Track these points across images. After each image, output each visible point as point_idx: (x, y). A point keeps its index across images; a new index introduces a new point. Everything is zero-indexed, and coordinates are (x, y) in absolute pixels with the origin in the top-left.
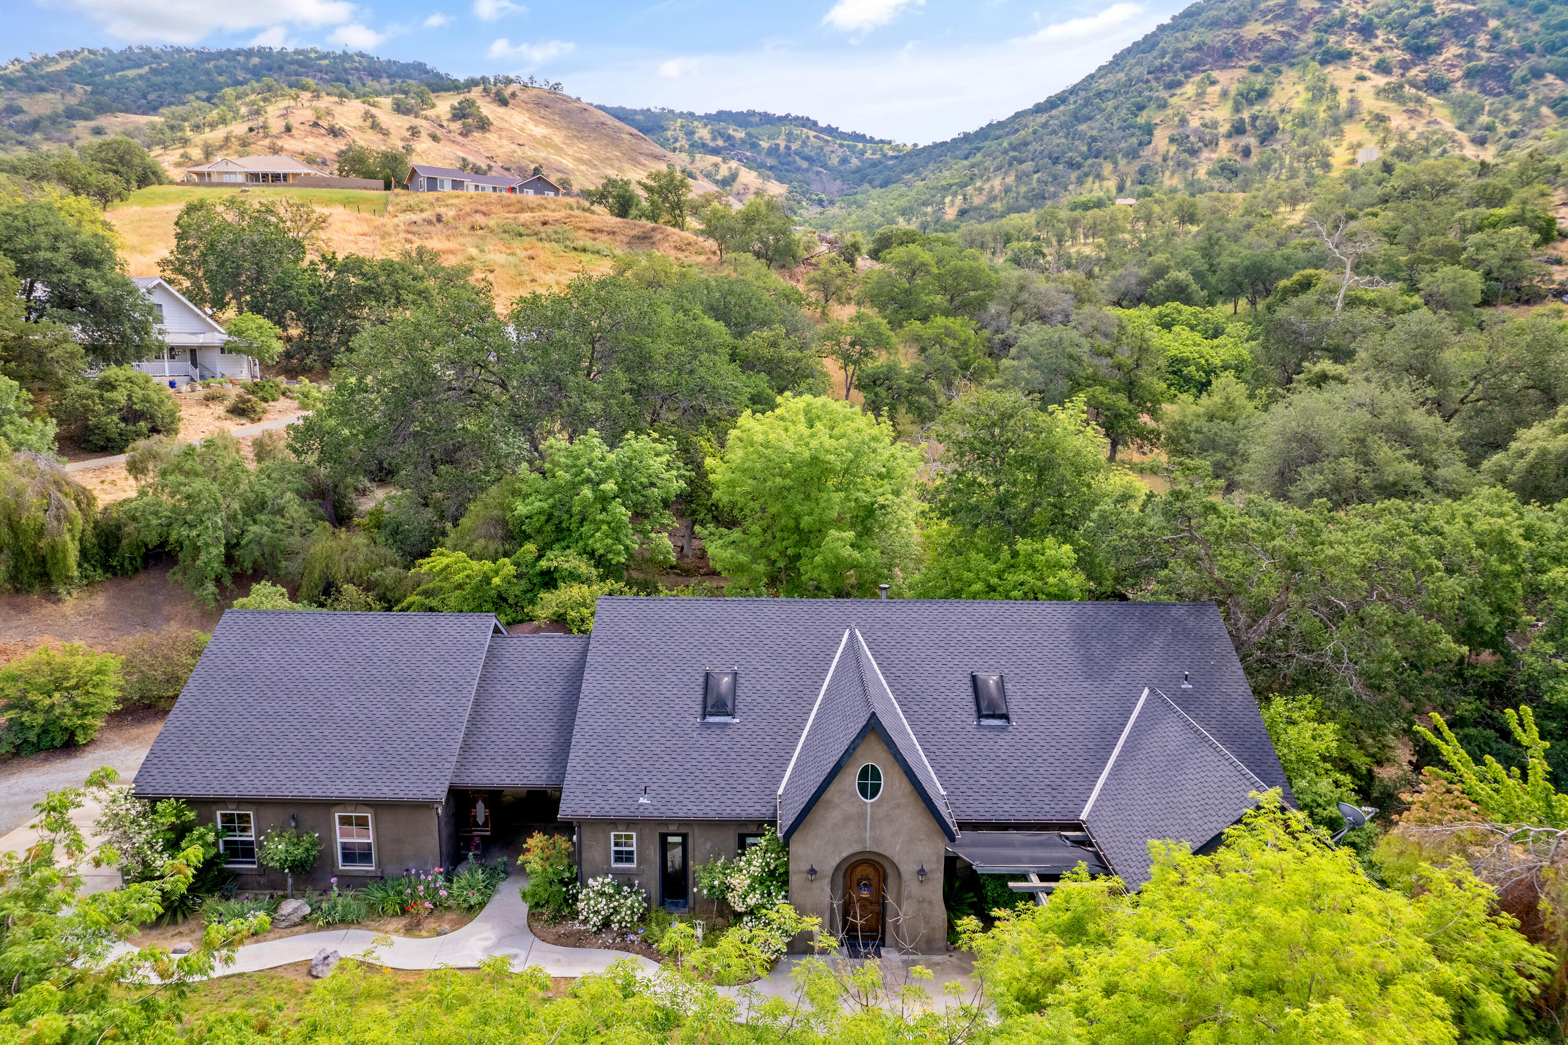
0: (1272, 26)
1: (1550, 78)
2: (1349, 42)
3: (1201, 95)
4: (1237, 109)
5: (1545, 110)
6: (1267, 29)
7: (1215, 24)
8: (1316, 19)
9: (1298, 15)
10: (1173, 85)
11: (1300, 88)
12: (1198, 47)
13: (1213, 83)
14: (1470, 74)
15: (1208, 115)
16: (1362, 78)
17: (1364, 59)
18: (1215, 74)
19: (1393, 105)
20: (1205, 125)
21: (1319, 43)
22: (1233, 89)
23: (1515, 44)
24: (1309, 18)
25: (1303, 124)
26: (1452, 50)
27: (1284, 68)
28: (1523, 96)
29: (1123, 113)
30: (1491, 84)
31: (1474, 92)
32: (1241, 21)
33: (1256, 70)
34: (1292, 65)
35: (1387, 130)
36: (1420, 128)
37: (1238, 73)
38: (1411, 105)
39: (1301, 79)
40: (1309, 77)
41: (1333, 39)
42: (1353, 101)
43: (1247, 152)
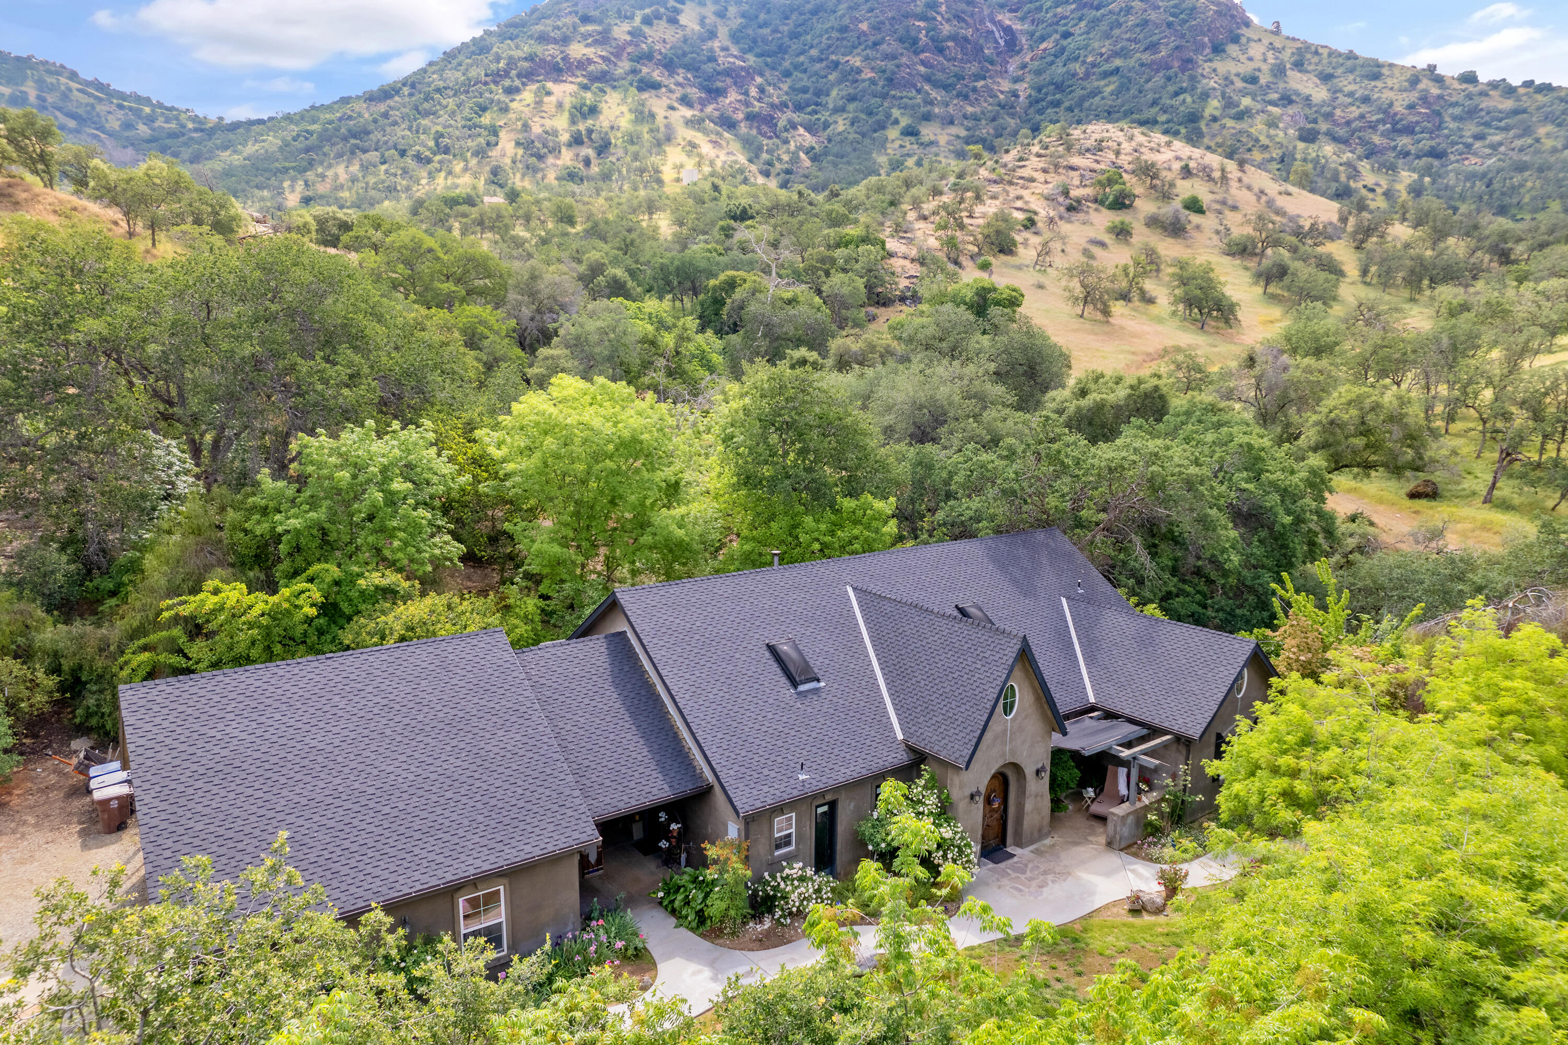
0: (592, 50)
1: (801, 130)
2: (657, 75)
3: (539, 103)
4: (573, 122)
5: (802, 155)
6: (590, 52)
7: (543, 38)
8: (629, 49)
9: (614, 44)
10: (510, 91)
11: (624, 109)
12: (530, 58)
13: (549, 93)
14: (750, 117)
15: (548, 123)
16: (672, 108)
17: (671, 91)
18: (550, 85)
19: (699, 135)
20: (546, 132)
21: (634, 71)
22: (568, 102)
23: (776, 100)
24: (623, 48)
25: (632, 142)
26: (733, 96)
27: (608, 90)
28: (786, 142)
29: (467, 112)
30: (765, 128)
31: (754, 132)
32: (565, 40)
33: (585, 88)
34: (614, 88)
35: (700, 156)
36: (723, 157)
37: (570, 88)
38: (713, 137)
39: (624, 101)
40: (630, 100)
41: (645, 70)
42: (668, 126)
43: (587, 162)
